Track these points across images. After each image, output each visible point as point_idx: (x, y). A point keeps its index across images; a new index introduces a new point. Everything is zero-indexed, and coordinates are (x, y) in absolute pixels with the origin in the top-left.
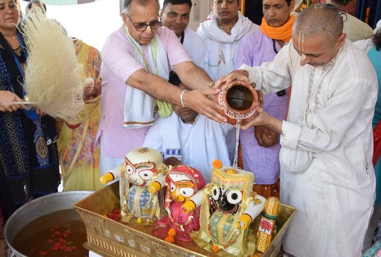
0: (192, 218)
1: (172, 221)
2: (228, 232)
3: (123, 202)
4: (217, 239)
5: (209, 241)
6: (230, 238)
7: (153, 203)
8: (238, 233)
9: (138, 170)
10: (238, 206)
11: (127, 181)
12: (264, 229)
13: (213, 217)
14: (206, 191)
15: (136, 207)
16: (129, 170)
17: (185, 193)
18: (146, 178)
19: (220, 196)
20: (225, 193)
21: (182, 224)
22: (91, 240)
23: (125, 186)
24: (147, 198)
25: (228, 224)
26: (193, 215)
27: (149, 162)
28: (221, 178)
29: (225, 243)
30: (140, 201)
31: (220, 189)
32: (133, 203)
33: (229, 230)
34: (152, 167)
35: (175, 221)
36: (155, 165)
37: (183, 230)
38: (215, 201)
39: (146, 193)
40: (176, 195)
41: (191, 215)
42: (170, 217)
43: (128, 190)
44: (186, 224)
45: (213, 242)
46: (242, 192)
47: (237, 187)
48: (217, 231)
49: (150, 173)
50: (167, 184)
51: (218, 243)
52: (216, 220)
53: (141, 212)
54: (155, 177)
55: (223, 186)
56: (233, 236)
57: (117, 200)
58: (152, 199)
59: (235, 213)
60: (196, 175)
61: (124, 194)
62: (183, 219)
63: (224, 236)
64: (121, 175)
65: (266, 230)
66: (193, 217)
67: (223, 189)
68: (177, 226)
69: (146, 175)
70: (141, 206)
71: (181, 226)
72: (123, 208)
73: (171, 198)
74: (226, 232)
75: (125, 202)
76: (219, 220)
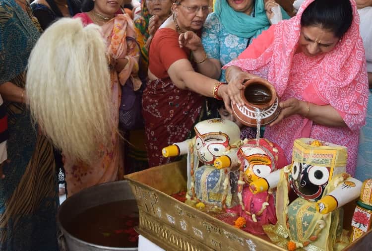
0: (267, 206)
1: (243, 208)
2: (309, 223)
3: (191, 185)
4: (295, 234)
5: (286, 237)
6: (312, 232)
7: (223, 186)
8: (322, 226)
9: (208, 143)
10: (324, 189)
11: (196, 158)
12: (358, 224)
13: (292, 204)
14: (285, 169)
15: (203, 190)
16: (198, 144)
17: (259, 172)
18: (216, 153)
19: (300, 173)
20: (306, 169)
21: (254, 213)
22: (143, 222)
23: (193, 163)
24: (216, 179)
25: (309, 213)
26: (268, 202)
27: (220, 133)
28: (303, 150)
29: (304, 240)
30: (208, 182)
31: (300, 164)
32: (200, 184)
33: (311, 220)
34: (225, 140)
35: (247, 209)
36: (227, 137)
37: (255, 220)
38: (295, 181)
39: (216, 173)
40: (249, 174)
41: (265, 201)
42: (241, 203)
43: (197, 169)
44: (260, 212)
45: (291, 238)
46: (329, 169)
47: (322, 162)
48: (294, 222)
49: (221, 147)
50: (239, 162)
51: (296, 239)
52: (295, 208)
53: (209, 196)
54: (227, 153)
55: (304, 160)
56: (315, 230)
57: (185, 182)
58: (222, 181)
59: (320, 198)
60: (275, 150)
61: (192, 174)
62: (256, 207)
63: (305, 228)
64: (190, 151)
65: (362, 225)
66: (267, 204)
67: (304, 164)
68: (248, 215)
69: (216, 150)
70: (208, 188)
71: (254, 216)
72: (190, 192)
73: (244, 180)
74: (305, 224)
75: (192, 184)
76: (298, 208)
